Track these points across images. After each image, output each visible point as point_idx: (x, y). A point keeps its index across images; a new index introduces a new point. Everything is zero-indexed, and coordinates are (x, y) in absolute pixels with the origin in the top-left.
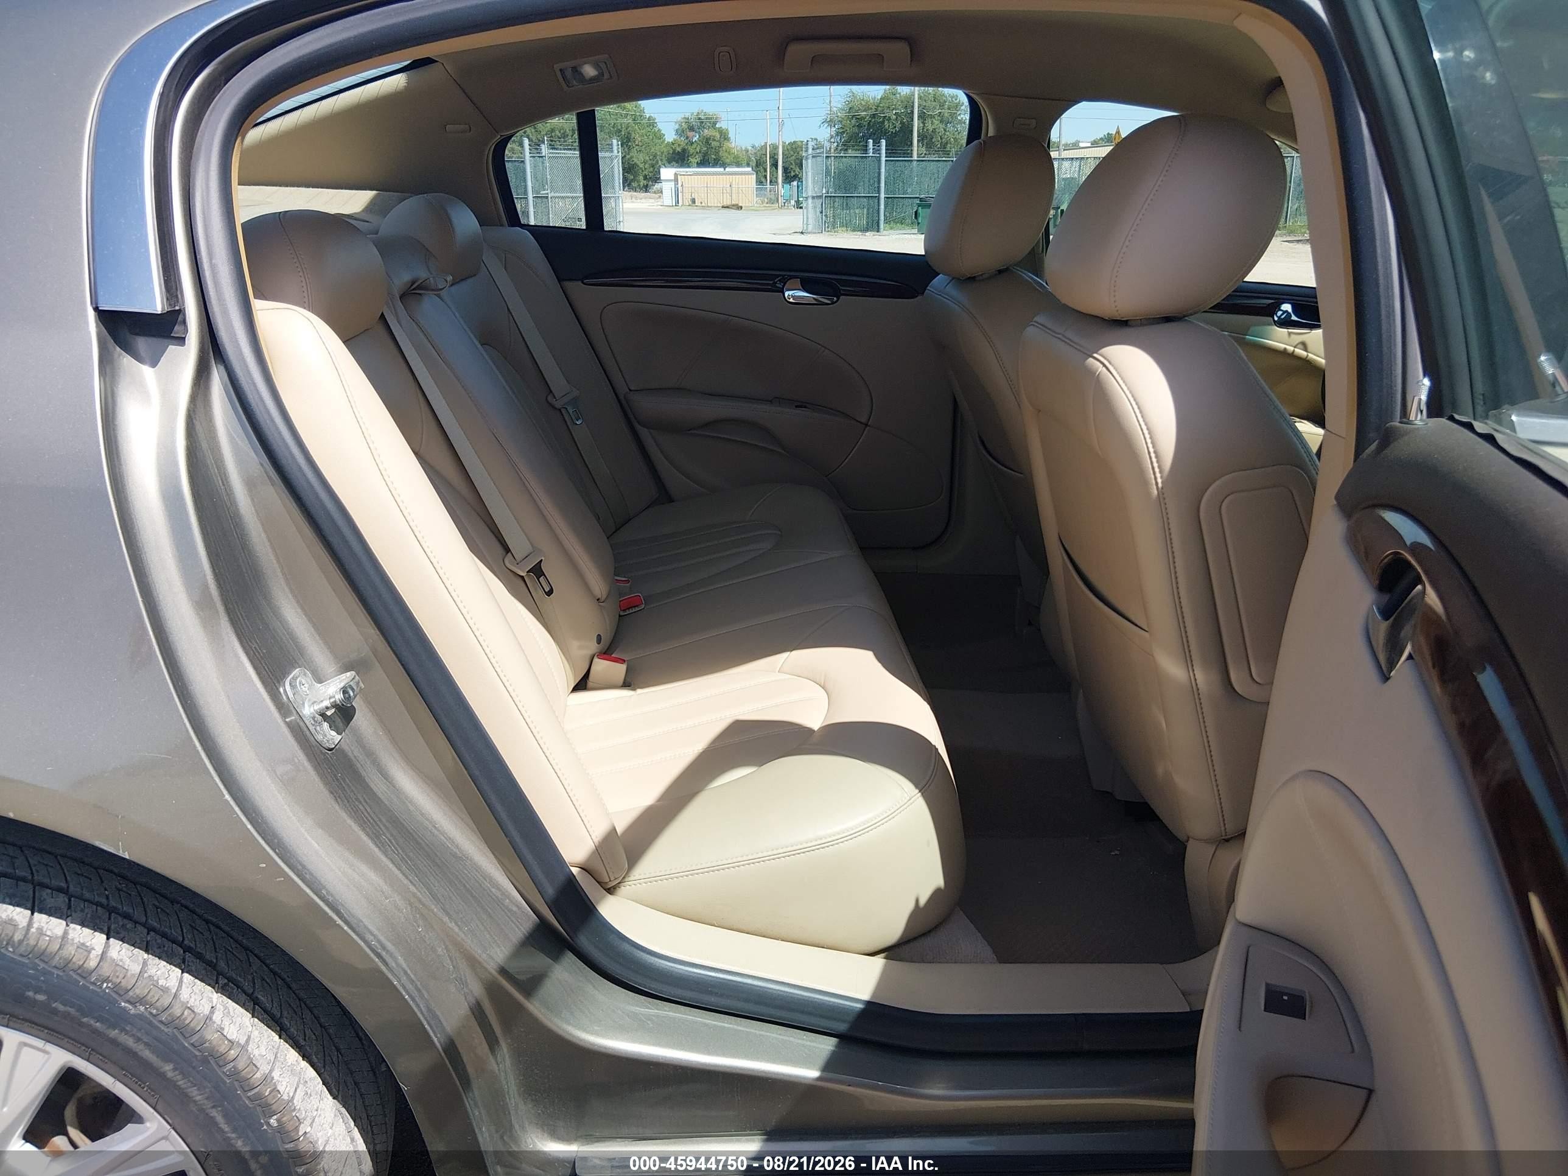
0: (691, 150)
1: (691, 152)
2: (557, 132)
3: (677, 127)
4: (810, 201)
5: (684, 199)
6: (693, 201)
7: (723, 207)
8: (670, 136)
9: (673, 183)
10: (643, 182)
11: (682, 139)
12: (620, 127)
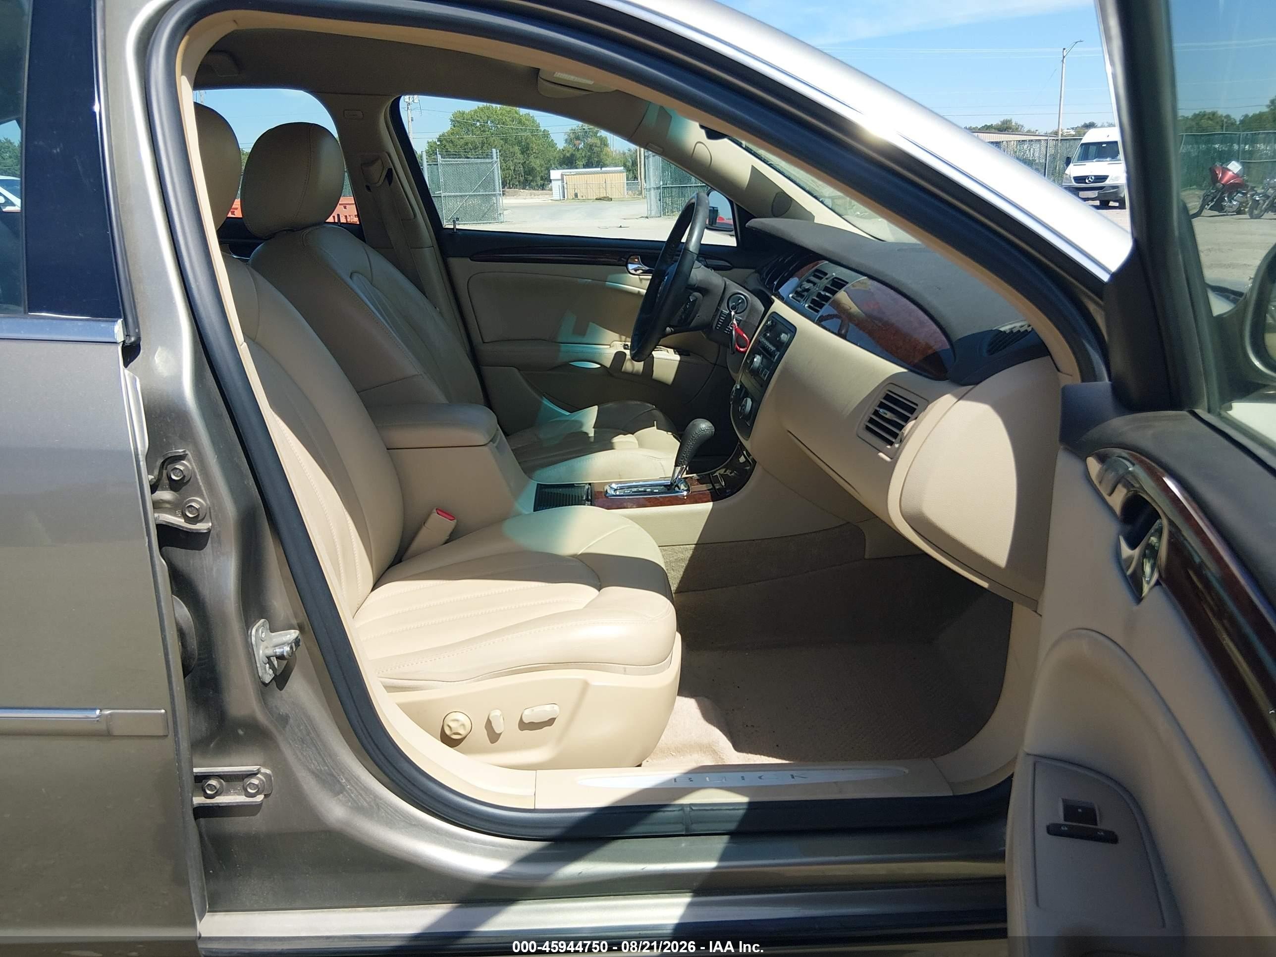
0: (578, 155)
1: (578, 156)
2: (470, 145)
3: (566, 137)
4: (652, 191)
5: (570, 194)
6: (576, 195)
7: (596, 199)
8: (561, 144)
9: (560, 182)
10: (540, 182)
11: (570, 146)
12: (520, 139)
